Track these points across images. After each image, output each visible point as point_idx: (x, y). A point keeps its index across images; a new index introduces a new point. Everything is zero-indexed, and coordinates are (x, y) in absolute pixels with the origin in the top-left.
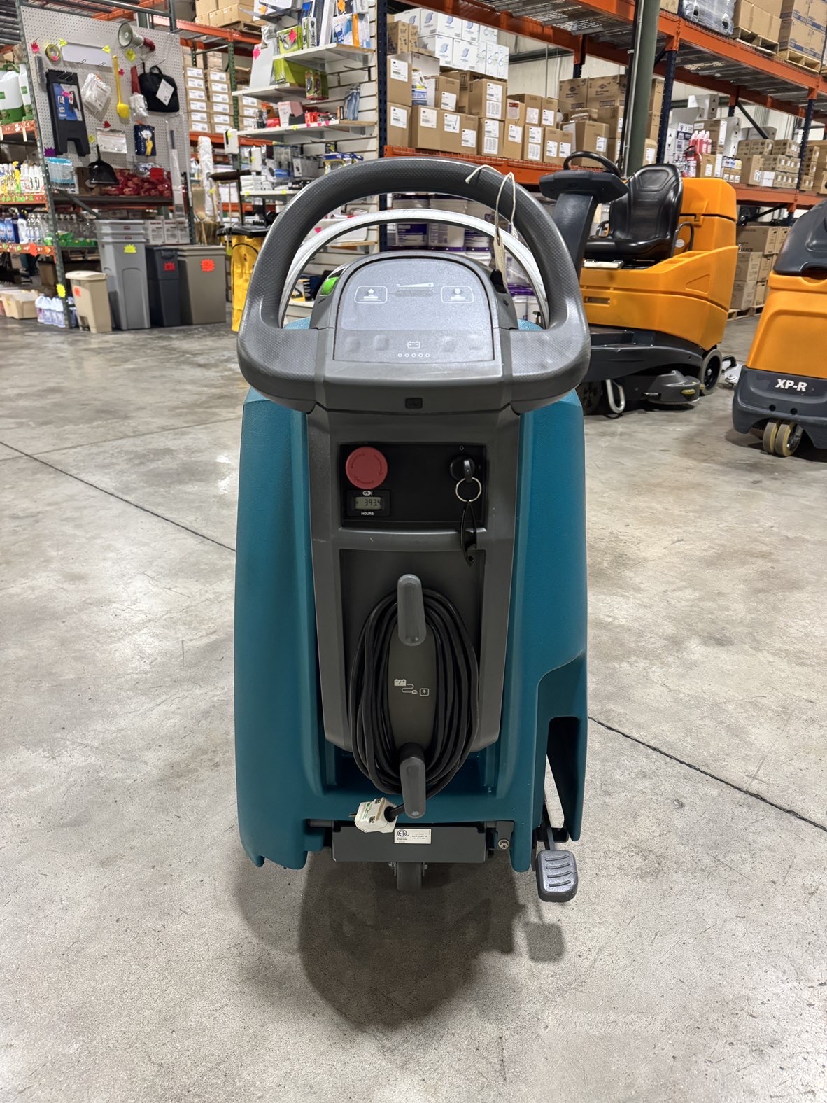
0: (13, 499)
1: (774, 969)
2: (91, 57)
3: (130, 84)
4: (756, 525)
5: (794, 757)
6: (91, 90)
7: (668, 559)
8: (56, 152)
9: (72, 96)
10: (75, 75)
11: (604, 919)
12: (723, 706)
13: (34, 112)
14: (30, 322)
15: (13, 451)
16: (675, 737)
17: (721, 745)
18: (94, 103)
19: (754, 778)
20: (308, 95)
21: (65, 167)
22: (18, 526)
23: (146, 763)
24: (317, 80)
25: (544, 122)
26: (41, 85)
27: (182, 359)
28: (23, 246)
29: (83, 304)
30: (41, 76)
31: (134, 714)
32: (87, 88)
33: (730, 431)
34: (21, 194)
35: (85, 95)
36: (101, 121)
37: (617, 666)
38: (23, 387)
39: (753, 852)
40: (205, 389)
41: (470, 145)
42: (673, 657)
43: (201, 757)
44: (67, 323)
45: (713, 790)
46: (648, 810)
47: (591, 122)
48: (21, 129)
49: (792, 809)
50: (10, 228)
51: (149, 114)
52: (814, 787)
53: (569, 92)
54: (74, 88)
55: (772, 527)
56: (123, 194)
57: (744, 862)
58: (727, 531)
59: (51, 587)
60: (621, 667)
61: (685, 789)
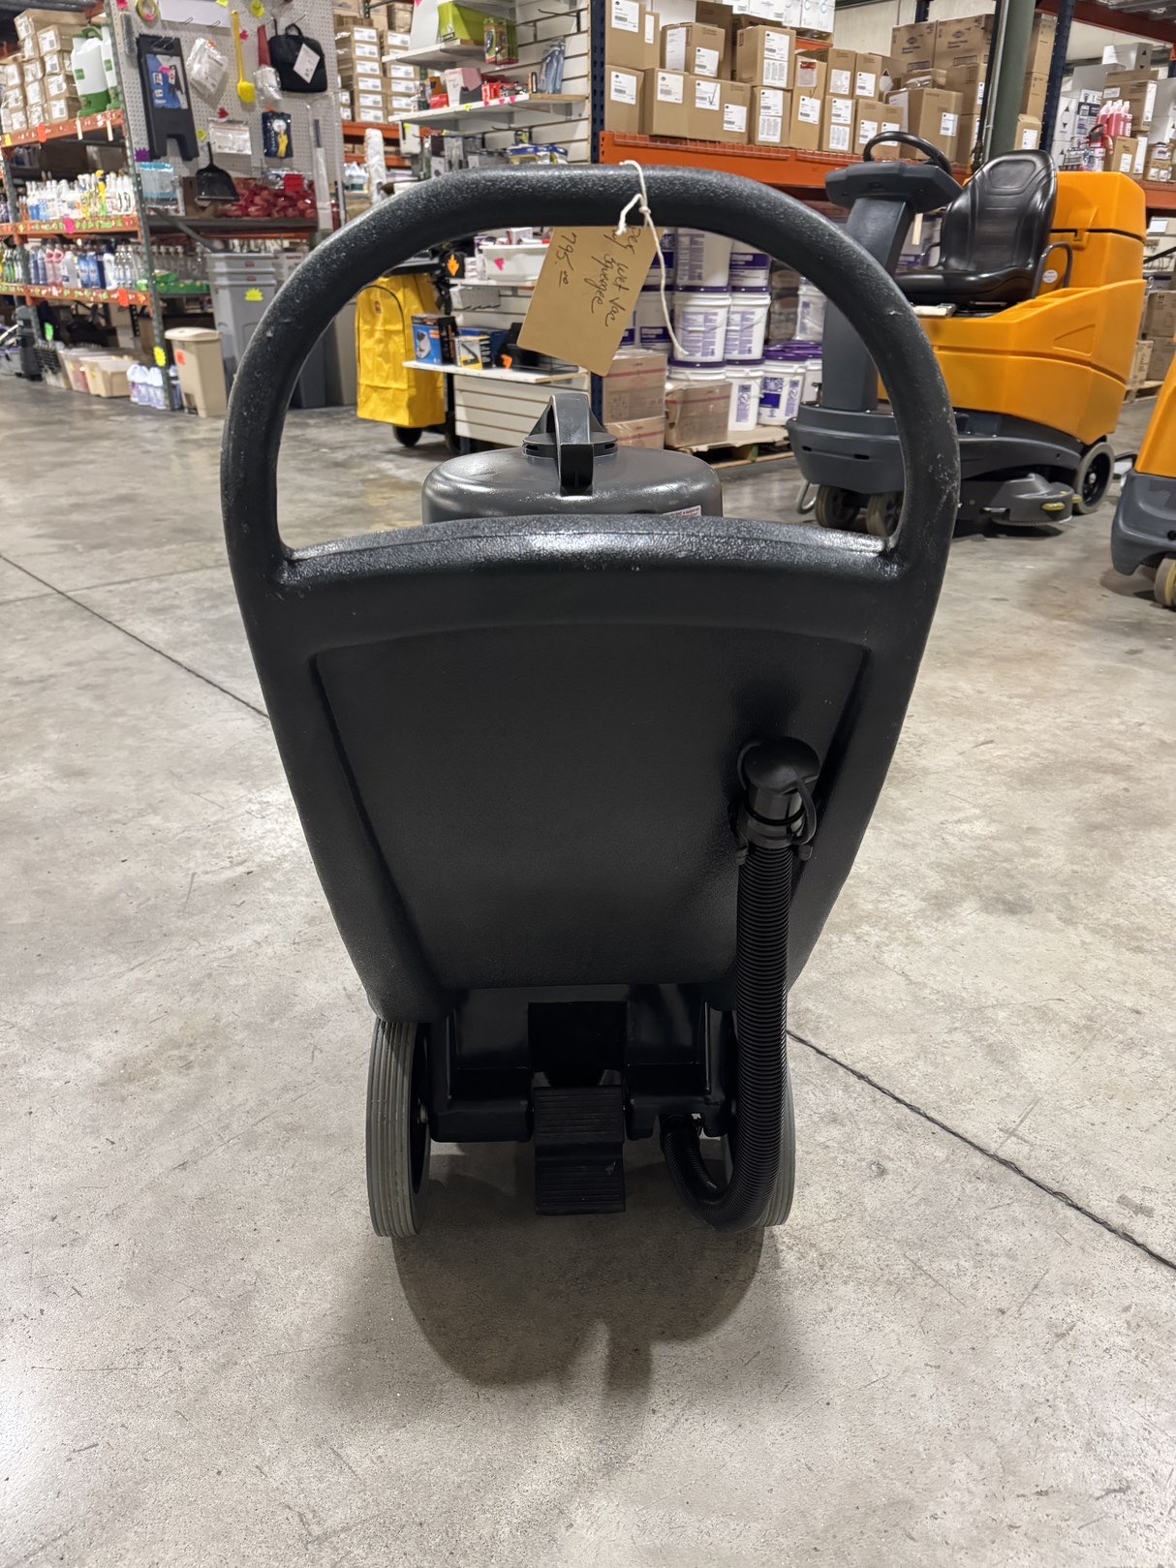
0: (22, 656)
1: (966, 1461)
2: (203, 16)
3: (257, 54)
4: (1116, 721)
5: (1087, 1102)
6: (200, 62)
7: (961, 772)
8: (152, 154)
9: (173, 72)
10: (178, 40)
11: (710, 1353)
12: (989, 1013)
13: (121, 97)
14: (120, 401)
15: (42, 585)
16: (900, 1058)
17: (970, 1076)
18: (204, 82)
19: (1012, 1133)
20: (488, 57)
21: (166, 174)
22: (16, 696)
23: (89, 1057)
24: (500, 34)
25: (858, 92)
26: (129, 57)
27: (315, 455)
28: (110, 293)
29: (189, 375)
30: (130, 44)
31: (92, 981)
32: (194, 59)
33: (1110, 570)
34: (108, 218)
35: (191, 69)
36: (214, 108)
37: (835, 939)
38: (86, 494)
39: (979, 1258)
40: (334, 499)
41: (736, 129)
42: (928, 929)
43: (170, 1053)
44: (168, 402)
45: (938, 1150)
46: (826, 1176)
47: (936, 90)
48: (105, 123)
49: (1063, 1189)
50: (93, 267)
51: (283, 96)
52: (1107, 1155)
53: (907, 45)
54: (175, 61)
55: (1141, 725)
56: (248, 215)
57: (961, 1272)
58: (1067, 729)
59: (34, 785)
60: (841, 941)
61: (895, 1144)
